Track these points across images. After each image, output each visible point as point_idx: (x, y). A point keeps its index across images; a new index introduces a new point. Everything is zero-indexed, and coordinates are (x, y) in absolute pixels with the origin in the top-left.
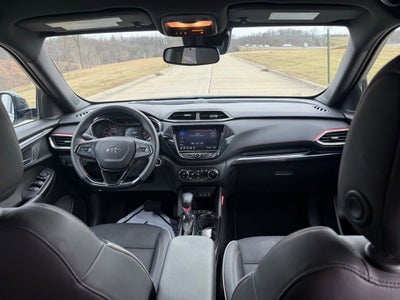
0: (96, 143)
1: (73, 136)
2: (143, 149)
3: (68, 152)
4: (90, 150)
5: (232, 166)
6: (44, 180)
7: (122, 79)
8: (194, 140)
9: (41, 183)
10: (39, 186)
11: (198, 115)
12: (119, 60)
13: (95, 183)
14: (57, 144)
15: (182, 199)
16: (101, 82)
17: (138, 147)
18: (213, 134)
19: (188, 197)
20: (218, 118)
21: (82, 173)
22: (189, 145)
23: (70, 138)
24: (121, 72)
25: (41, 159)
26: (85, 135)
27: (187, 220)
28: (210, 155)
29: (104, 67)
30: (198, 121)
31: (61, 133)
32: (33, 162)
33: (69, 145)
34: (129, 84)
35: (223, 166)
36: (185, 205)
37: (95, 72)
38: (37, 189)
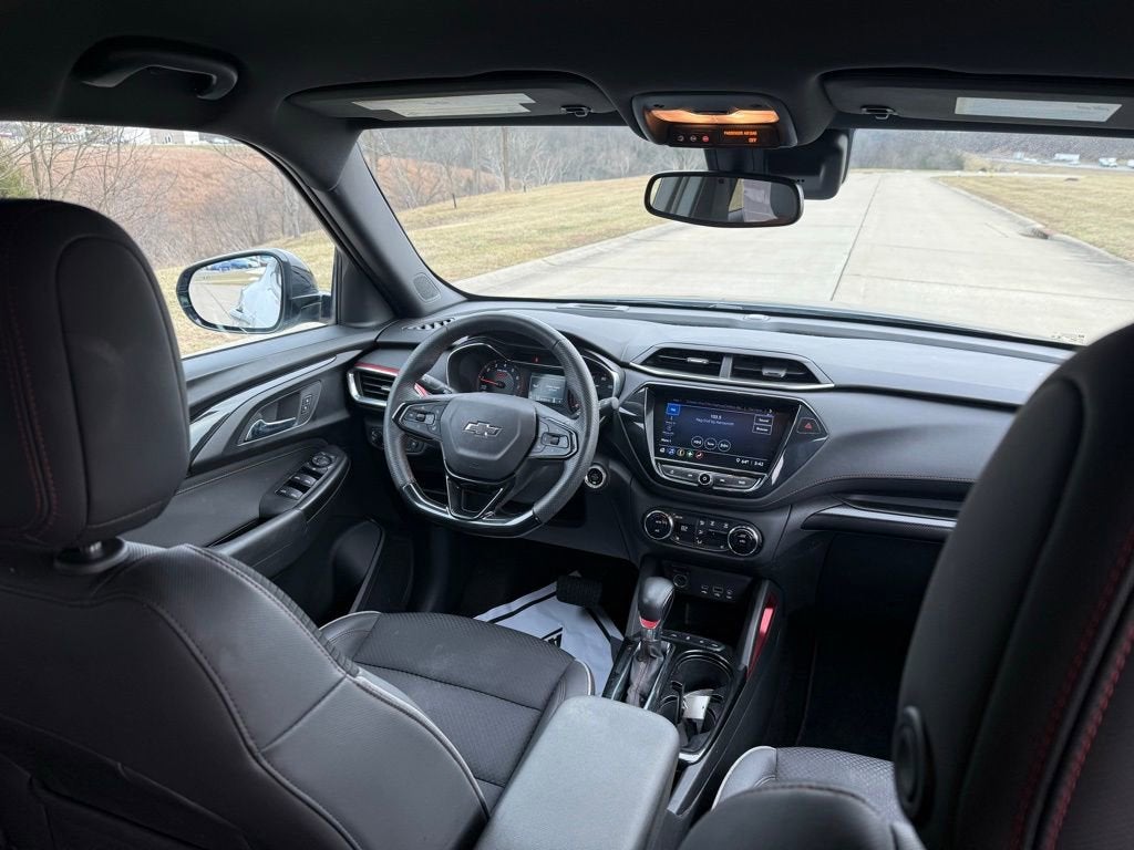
0: (447, 403)
1: (398, 376)
2: (555, 438)
3: (380, 412)
4: (429, 419)
5: (806, 526)
6: (317, 476)
7: (598, 228)
8: (705, 432)
9: (310, 481)
10: (304, 488)
11: (727, 364)
12: (603, 175)
13: (426, 506)
14: (364, 391)
15: (641, 593)
16: (545, 231)
17: (543, 429)
18: (763, 424)
19: (659, 592)
20: (788, 379)
21: (402, 475)
22: (687, 445)
23: (389, 380)
24: (598, 208)
25: (319, 423)
26: (427, 377)
27: (646, 655)
28: (742, 481)
29: (560, 189)
30: (724, 382)
31: (377, 365)
32: (299, 426)
33: (384, 397)
34: (614, 243)
35: (778, 521)
36: (648, 612)
37: (534, 202)
38: (297, 494)
